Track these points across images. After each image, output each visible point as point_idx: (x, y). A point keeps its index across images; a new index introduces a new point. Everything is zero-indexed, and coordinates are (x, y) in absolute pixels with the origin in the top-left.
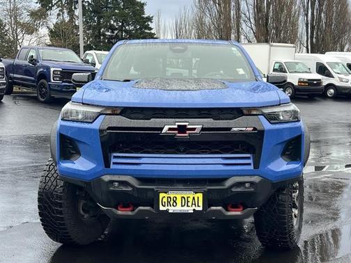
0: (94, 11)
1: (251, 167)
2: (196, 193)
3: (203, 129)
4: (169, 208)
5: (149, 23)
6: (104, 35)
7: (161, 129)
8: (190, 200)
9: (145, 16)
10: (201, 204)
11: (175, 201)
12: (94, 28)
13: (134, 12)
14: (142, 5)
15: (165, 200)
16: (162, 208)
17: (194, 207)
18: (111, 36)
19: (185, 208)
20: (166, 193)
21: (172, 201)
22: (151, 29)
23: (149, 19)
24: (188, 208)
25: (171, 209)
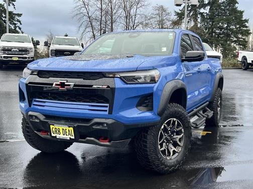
0: (210, 18)
1: (107, 113)
2: (69, 127)
3: (75, 85)
4: (56, 135)
5: (246, 23)
6: (215, 32)
7: (52, 84)
8: (67, 131)
9: (243, 19)
10: (73, 135)
11: (59, 131)
12: (209, 29)
13: (235, 17)
14: (242, 12)
15: (54, 130)
16: (53, 135)
17: (70, 136)
18: (220, 33)
19: (65, 136)
20: (53, 125)
21: (58, 131)
22: (247, 27)
23: (246, 21)
24: (67, 137)
25: (58, 136)
